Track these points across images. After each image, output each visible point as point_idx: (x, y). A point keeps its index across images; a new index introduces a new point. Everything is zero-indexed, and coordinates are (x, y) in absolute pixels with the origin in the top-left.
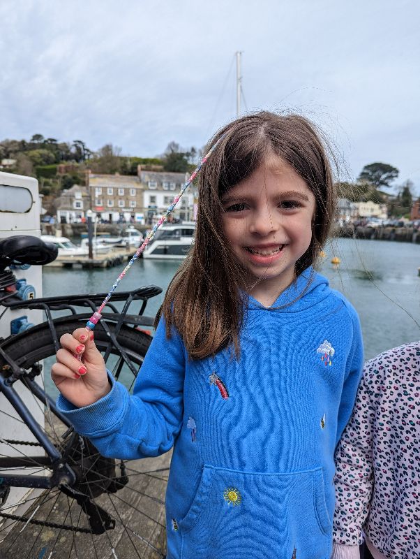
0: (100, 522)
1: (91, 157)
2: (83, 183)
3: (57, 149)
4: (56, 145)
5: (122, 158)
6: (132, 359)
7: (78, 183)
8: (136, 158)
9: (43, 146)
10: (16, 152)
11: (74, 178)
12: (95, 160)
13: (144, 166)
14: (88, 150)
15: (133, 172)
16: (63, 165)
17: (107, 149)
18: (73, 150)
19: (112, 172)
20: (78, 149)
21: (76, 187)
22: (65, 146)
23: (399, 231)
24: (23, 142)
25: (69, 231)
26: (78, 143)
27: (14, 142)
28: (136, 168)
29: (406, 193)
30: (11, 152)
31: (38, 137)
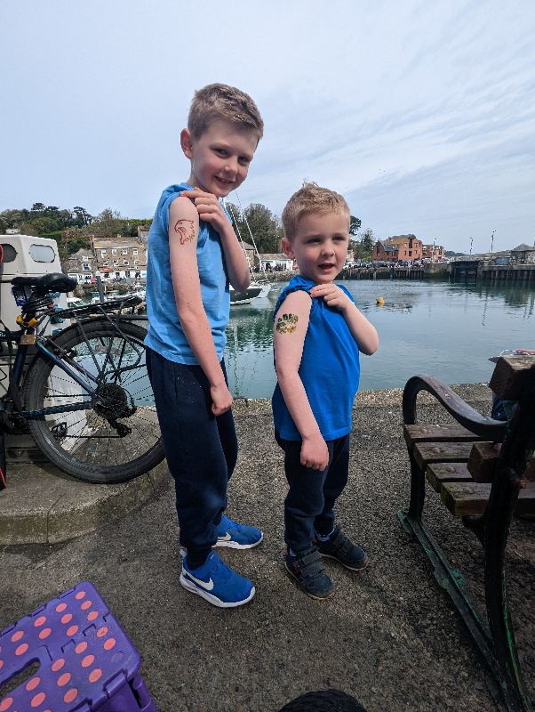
0: (123, 431)
1: (93, 221)
2: (88, 247)
3: (59, 216)
4: (57, 212)
5: (122, 221)
6: (132, 340)
7: (83, 247)
8: (135, 221)
9: (45, 214)
10: (19, 221)
11: (79, 242)
12: (97, 224)
13: (142, 227)
14: (89, 216)
15: (134, 234)
16: (67, 231)
17: (107, 214)
18: (75, 216)
19: (114, 235)
20: (80, 216)
21: (82, 250)
22: (66, 213)
23: (364, 270)
24: (25, 212)
25: (81, 292)
26: (79, 210)
27: (16, 211)
28: (136, 230)
29: (367, 239)
30: (14, 221)
31: (39, 205)
